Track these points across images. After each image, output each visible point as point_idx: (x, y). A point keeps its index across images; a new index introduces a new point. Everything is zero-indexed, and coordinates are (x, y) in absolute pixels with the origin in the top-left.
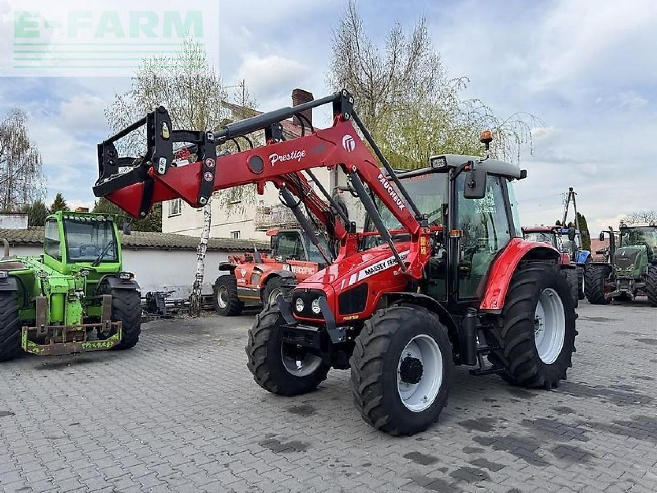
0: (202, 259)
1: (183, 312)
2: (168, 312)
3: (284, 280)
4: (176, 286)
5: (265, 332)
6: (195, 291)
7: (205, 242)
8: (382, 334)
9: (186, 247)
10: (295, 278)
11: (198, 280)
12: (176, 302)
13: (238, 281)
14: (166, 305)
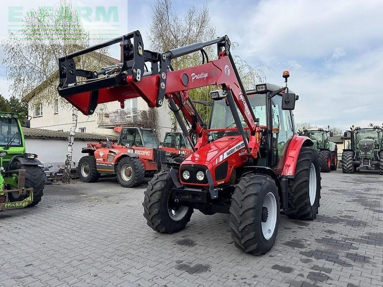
0: (71, 145)
1: (57, 180)
2: (48, 180)
3: (132, 159)
4: (49, 163)
5: (158, 193)
6: (66, 166)
7: (73, 134)
8: (253, 193)
9: (57, 137)
10: (138, 158)
11: (68, 159)
12: (51, 174)
13: (97, 159)
14: (47, 175)
